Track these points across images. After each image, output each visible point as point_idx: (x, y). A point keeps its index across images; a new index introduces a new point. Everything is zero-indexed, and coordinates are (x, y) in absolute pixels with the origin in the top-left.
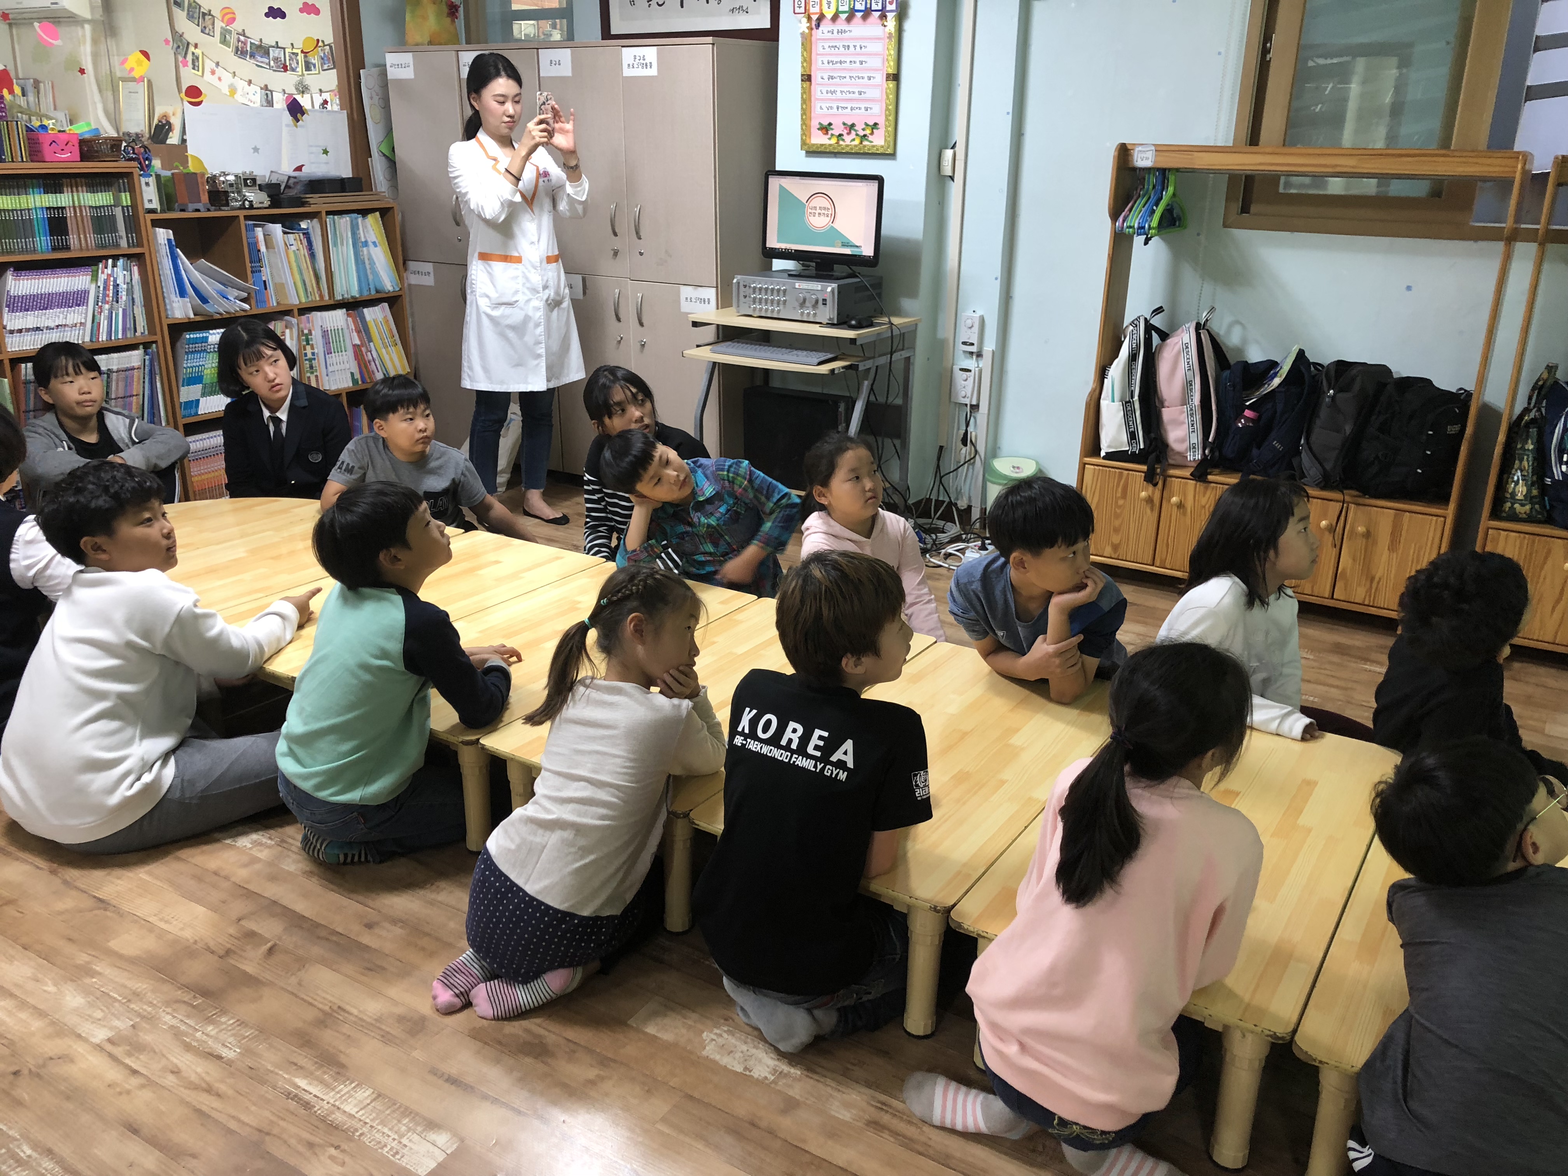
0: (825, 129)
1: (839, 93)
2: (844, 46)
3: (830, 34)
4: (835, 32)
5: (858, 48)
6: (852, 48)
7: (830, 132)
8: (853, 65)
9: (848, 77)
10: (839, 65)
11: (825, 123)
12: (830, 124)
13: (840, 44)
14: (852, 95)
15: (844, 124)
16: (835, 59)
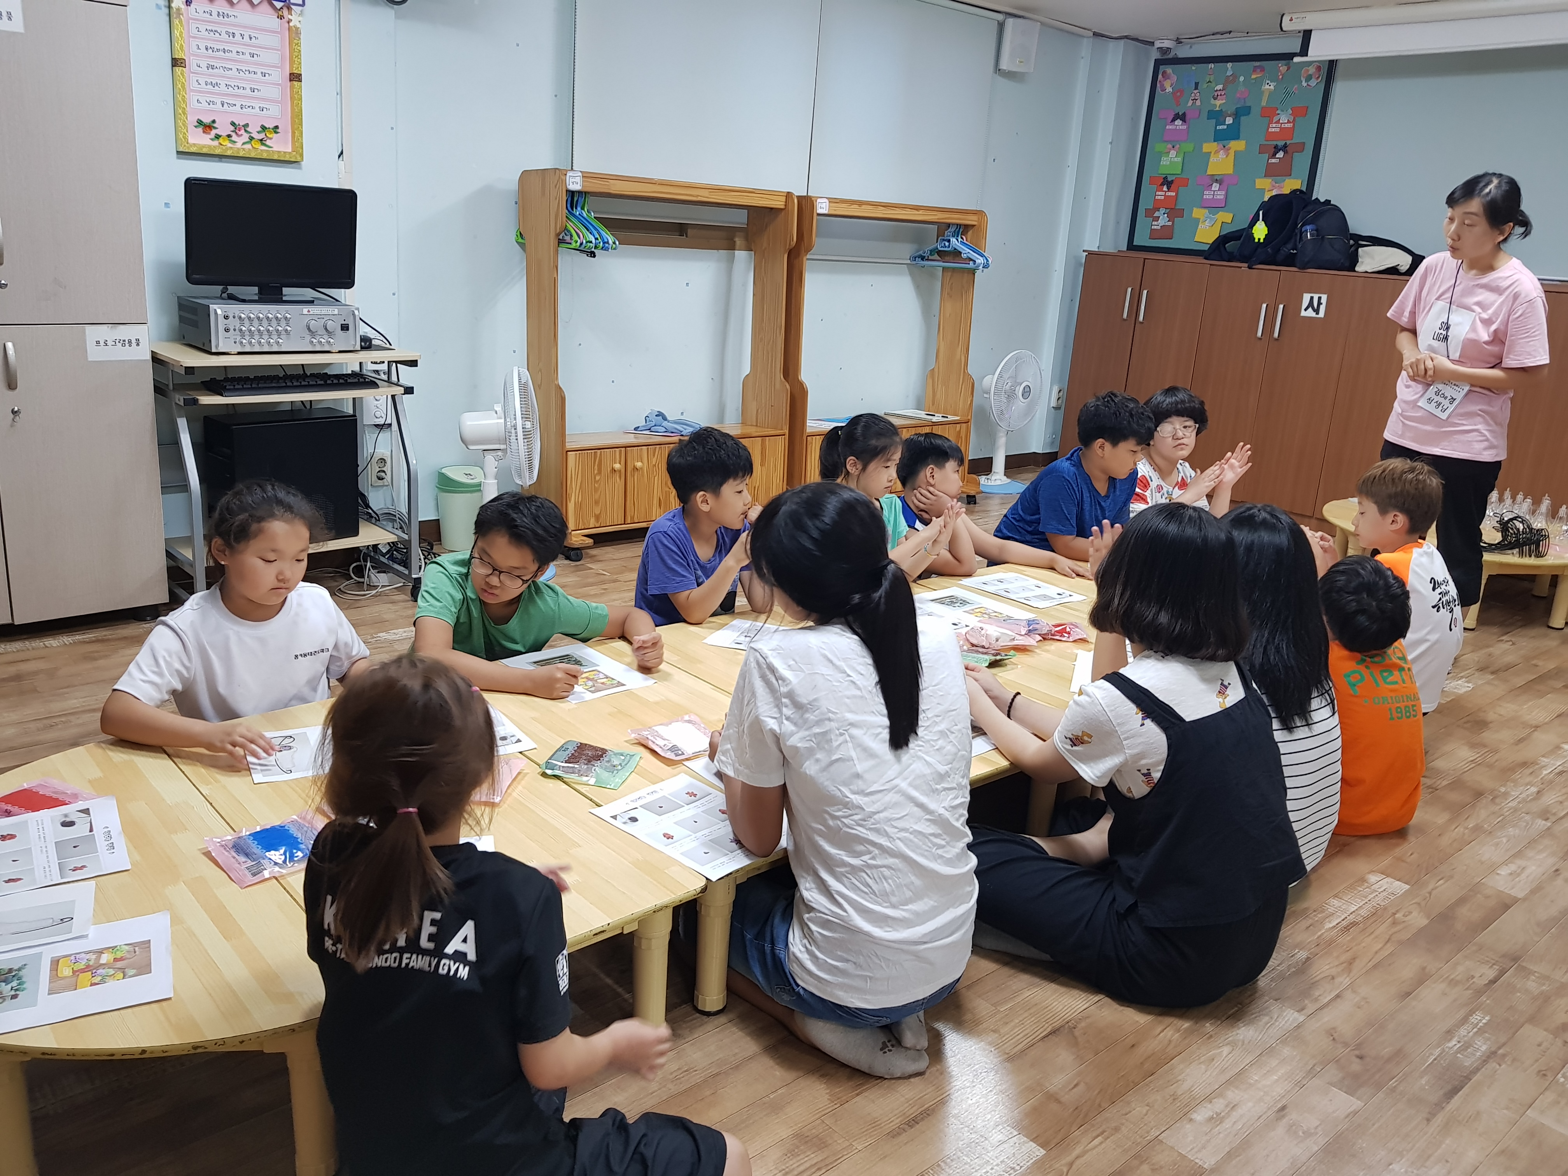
0: (207, 127)
1: (223, 86)
2: (227, 33)
3: (208, 15)
4: (215, 14)
5: (246, 38)
6: (238, 36)
7: (214, 132)
8: (241, 56)
9: (234, 70)
10: (221, 53)
11: (207, 120)
12: (214, 122)
13: (223, 30)
14: (241, 91)
15: (233, 124)
16: (216, 47)
